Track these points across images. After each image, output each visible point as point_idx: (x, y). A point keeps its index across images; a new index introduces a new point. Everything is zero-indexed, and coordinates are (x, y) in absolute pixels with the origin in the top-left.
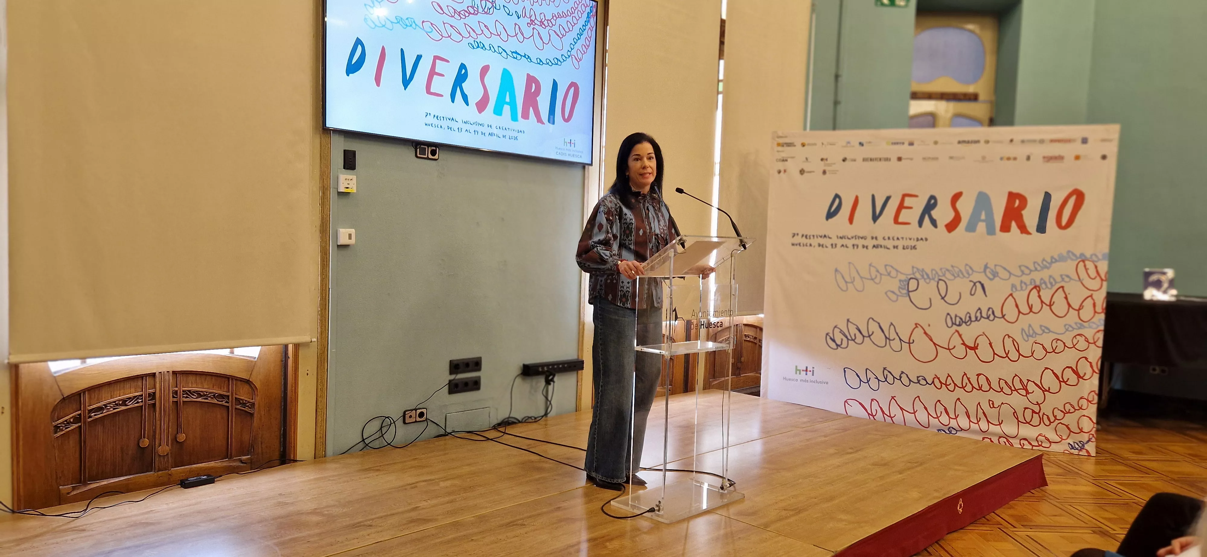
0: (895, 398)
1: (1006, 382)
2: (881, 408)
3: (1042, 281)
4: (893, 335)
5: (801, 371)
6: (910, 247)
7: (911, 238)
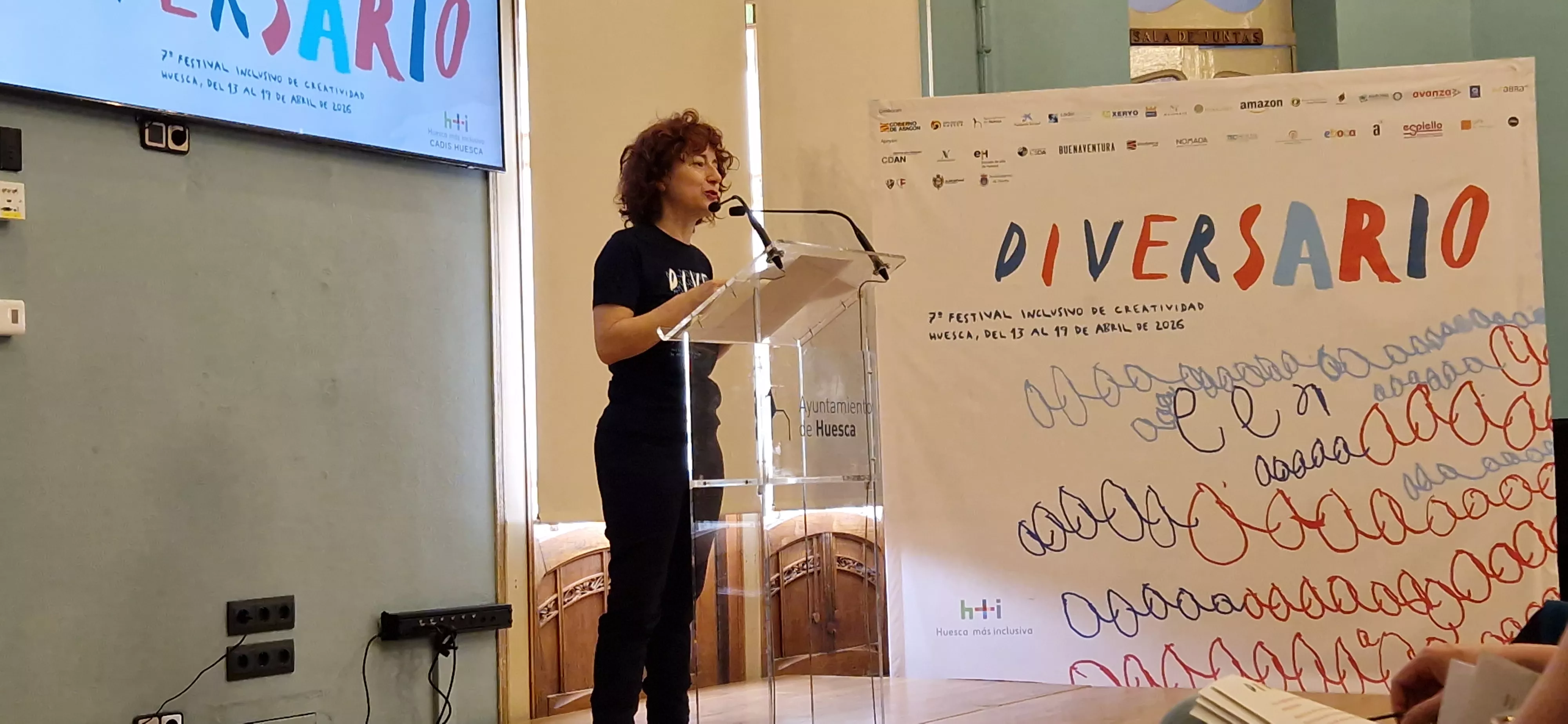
0: (1172, 648)
1: (1386, 589)
2: (1146, 673)
3: (1431, 374)
4: (1155, 513)
5: (974, 610)
6: (1170, 324)
7: (1171, 306)
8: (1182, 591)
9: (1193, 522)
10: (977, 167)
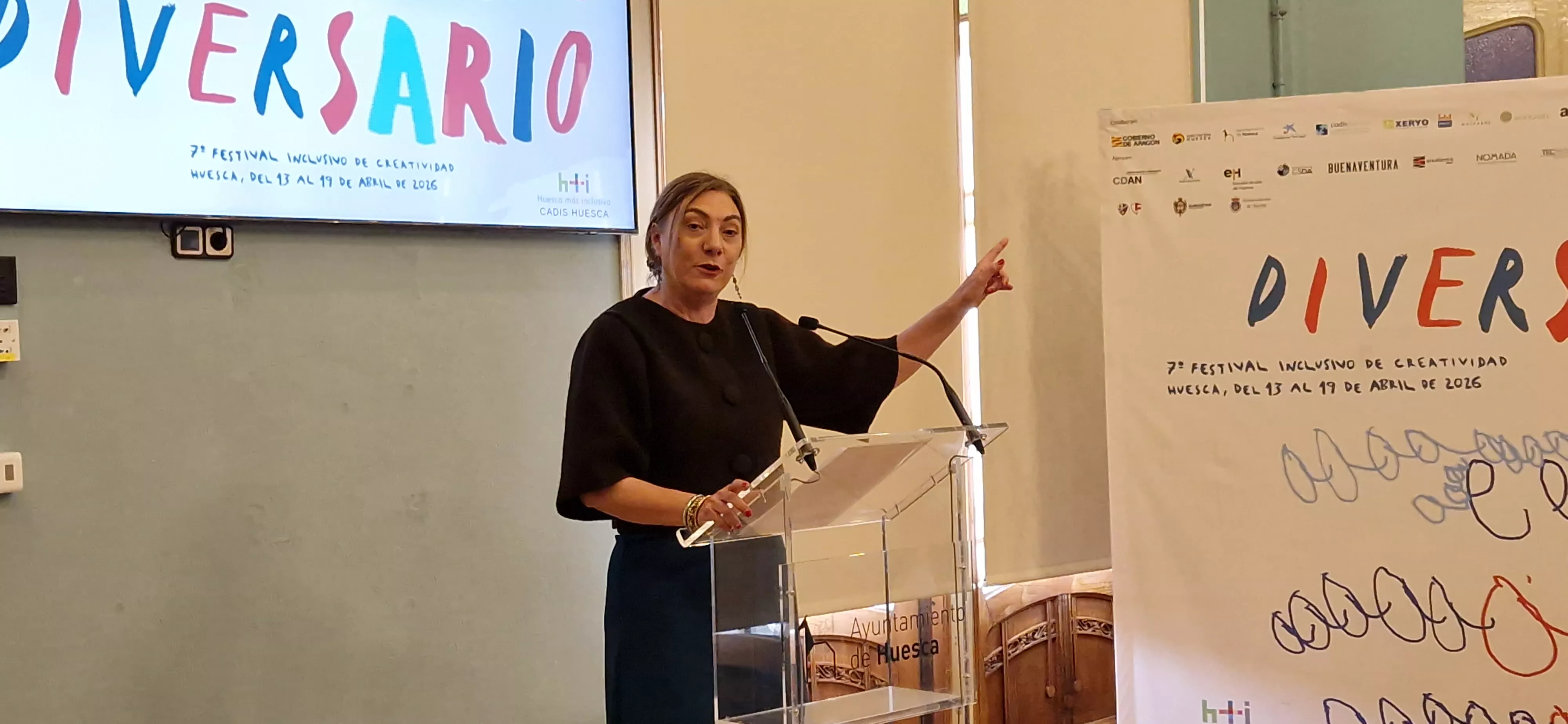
4: (1440, 610)
5: (1218, 712)
6: (1464, 382)
7: (1466, 360)
8: (1473, 704)
9: (1488, 623)
10: (1227, 189)
